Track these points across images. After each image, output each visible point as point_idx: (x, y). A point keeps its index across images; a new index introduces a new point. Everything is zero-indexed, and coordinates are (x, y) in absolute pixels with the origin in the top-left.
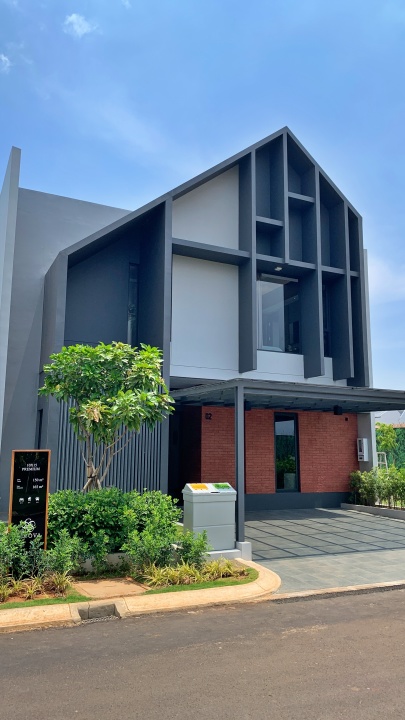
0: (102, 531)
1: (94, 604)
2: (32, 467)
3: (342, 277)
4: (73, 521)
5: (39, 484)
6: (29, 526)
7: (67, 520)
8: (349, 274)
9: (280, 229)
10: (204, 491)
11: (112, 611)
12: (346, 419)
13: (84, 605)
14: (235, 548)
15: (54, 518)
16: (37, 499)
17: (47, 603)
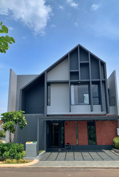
3: (100, 81)
9: (78, 72)
12: (113, 122)
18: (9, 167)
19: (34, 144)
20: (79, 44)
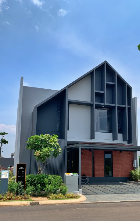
0: (39, 185)
1: (33, 202)
2: (22, 168)
3: (125, 108)
4: (33, 182)
5: (23, 172)
6: (21, 183)
7: (31, 182)
8: (127, 106)
9: (103, 94)
10: (69, 175)
11: (38, 203)
12: (129, 153)
13: (31, 202)
14: (78, 191)
15: (28, 181)
16: (23, 176)
17: (23, 201)
18: (65, 204)
19: (74, 175)
20: (106, 61)
